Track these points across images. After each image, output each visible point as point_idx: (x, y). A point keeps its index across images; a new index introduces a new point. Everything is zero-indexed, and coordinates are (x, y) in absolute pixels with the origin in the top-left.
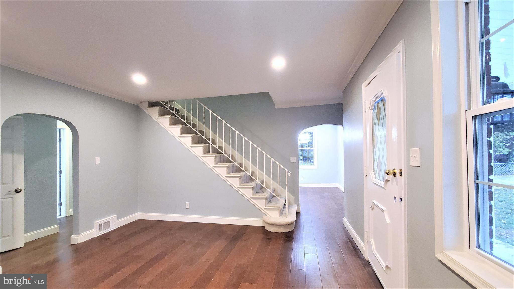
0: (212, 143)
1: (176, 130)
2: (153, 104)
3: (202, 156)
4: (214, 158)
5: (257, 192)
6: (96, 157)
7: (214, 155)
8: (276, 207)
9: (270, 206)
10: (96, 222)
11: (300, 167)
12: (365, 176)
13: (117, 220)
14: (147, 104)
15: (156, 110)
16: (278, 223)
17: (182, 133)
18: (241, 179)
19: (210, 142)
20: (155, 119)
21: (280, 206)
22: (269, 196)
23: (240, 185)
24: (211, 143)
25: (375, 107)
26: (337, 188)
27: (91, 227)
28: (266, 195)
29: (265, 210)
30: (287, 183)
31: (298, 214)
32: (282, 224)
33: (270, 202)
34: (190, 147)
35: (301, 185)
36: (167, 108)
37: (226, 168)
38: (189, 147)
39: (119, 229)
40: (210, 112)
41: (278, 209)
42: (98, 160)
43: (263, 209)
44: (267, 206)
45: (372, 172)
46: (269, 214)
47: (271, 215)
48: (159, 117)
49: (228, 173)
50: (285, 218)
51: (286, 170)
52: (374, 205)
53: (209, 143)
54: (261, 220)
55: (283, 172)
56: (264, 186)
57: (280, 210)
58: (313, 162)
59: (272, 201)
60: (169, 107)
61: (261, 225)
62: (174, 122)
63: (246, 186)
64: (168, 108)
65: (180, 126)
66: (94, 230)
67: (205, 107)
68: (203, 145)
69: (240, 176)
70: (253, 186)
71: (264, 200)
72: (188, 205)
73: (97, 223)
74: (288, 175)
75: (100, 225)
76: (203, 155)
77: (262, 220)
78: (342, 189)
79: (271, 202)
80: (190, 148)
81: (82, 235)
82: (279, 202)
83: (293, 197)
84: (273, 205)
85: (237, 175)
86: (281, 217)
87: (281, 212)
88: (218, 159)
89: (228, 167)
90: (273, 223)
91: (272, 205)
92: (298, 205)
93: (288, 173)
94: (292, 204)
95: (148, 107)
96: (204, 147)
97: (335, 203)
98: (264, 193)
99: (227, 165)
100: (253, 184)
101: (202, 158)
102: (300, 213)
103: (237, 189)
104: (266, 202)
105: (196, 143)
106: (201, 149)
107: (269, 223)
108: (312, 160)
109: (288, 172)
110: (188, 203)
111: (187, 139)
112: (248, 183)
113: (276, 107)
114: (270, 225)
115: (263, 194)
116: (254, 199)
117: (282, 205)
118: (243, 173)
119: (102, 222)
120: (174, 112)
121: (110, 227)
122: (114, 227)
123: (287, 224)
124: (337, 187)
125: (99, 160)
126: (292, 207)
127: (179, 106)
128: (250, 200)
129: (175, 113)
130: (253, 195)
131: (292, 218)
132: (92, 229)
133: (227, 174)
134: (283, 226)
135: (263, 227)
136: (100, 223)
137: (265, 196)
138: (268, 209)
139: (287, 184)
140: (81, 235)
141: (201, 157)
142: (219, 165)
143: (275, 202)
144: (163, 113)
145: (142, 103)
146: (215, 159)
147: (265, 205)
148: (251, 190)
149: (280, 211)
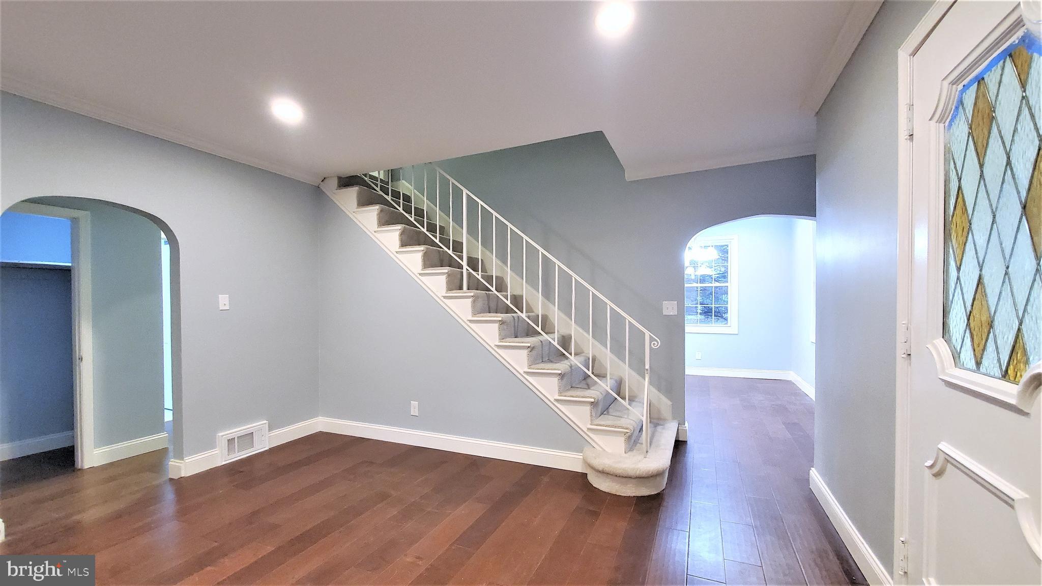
0: (468, 265)
1: (391, 236)
2: (347, 182)
3: (445, 297)
4: (470, 300)
5: (574, 385)
6: (220, 296)
7: (472, 293)
8: (619, 427)
9: (602, 423)
10: (221, 434)
11: (688, 328)
12: (900, 353)
13: (269, 430)
14: (335, 182)
15: (352, 192)
16: (620, 471)
17: (404, 244)
18: (534, 352)
19: (464, 263)
20: (348, 213)
21: (628, 426)
22: (600, 397)
23: (530, 366)
24: (465, 266)
25: (961, 102)
26: (788, 383)
27: (210, 444)
28: (593, 394)
29: (588, 433)
30: (647, 367)
31: (679, 445)
32: (631, 473)
33: (605, 411)
34: (420, 274)
35: (690, 370)
36: (375, 190)
37: (496, 325)
38: (418, 275)
39: (272, 451)
40: (465, 192)
41: (622, 432)
42: (224, 301)
43: (585, 430)
44: (595, 423)
45: (940, 342)
46: (600, 443)
47: (605, 449)
48: (358, 210)
49: (502, 338)
50: (640, 457)
51: (647, 334)
52: (948, 461)
53: (461, 267)
54: (579, 456)
55: (638, 337)
56: (590, 373)
57: (627, 435)
58: (726, 319)
59: (610, 410)
60: (379, 186)
61: (578, 468)
62: (389, 219)
63: (544, 369)
64: (378, 189)
65: (400, 227)
66: (216, 451)
67: (453, 183)
68: (446, 271)
69: (529, 345)
70: (560, 372)
71: (587, 408)
72: (414, 408)
73: (222, 436)
74: (651, 348)
75: (231, 441)
76: (446, 293)
77: (581, 457)
78: (809, 388)
79: (608, 413)
80: (420, 277)
81: (189, 460)
82: (628, 415)
83: (670, 403)
84: (609, 423)
85: (522, 343)
86: (630, 453)
87: (633, 441)
88: (480, 304)
89: (502, 323)
90: (607, 469)
91: (606, 420)
92: (681, 423)
93: (651, 341)
94: (665, 420)
95: (336, 190)
96: (449, 275)
97: (784, 423)
98: (589, 388)
99: (500, 319)
100: (561, 367)
101: (444, 300)
102: (685, 442)
103: (522, 376)
104: (594, 414)
105: (433, 266)
106: (443, 280)
107: (596, 468)
108: (725, 316)
109: (652, 339)
110: (414, 403)
111: (414, 258)
112: (552, 362)
113: (630, 176)
114: (600, 475)
115: (588, 393)
116: (563, 405)
117: (634, 423)
118: (540, 338)
119: (235, 435)
120: (389, 198)
121: (252, 445)
122: (261, 445)
123: (644, 475)
124: (788, 381)
125: (227, 303)
126: (663, 429)
127: (412, 188)
128: (554, 404)
129: (392, 199)
130: (560, 393)
131: (661, 459)
132: (213, 449)
133: (499, 339)
134: (633, 480)
135: (584, 475)
136: (230, 437)
137: (591, 397)
138: (597, 430)
139: (647, 370)
140: (187, 461)
141: (442, 298)
142: (482, 317)
143: (618, 414)
144: (365, 201)
145: (326, 181)
146: (474, 302)
147: (590, 420)
148: (555, 381)
149: (630, 437)
